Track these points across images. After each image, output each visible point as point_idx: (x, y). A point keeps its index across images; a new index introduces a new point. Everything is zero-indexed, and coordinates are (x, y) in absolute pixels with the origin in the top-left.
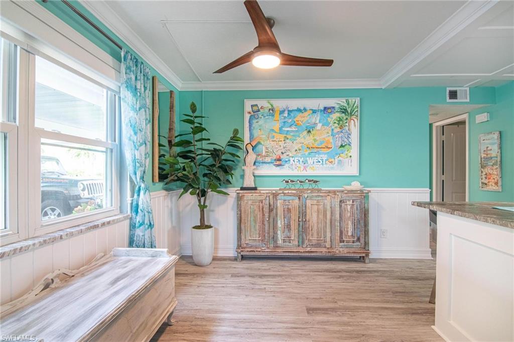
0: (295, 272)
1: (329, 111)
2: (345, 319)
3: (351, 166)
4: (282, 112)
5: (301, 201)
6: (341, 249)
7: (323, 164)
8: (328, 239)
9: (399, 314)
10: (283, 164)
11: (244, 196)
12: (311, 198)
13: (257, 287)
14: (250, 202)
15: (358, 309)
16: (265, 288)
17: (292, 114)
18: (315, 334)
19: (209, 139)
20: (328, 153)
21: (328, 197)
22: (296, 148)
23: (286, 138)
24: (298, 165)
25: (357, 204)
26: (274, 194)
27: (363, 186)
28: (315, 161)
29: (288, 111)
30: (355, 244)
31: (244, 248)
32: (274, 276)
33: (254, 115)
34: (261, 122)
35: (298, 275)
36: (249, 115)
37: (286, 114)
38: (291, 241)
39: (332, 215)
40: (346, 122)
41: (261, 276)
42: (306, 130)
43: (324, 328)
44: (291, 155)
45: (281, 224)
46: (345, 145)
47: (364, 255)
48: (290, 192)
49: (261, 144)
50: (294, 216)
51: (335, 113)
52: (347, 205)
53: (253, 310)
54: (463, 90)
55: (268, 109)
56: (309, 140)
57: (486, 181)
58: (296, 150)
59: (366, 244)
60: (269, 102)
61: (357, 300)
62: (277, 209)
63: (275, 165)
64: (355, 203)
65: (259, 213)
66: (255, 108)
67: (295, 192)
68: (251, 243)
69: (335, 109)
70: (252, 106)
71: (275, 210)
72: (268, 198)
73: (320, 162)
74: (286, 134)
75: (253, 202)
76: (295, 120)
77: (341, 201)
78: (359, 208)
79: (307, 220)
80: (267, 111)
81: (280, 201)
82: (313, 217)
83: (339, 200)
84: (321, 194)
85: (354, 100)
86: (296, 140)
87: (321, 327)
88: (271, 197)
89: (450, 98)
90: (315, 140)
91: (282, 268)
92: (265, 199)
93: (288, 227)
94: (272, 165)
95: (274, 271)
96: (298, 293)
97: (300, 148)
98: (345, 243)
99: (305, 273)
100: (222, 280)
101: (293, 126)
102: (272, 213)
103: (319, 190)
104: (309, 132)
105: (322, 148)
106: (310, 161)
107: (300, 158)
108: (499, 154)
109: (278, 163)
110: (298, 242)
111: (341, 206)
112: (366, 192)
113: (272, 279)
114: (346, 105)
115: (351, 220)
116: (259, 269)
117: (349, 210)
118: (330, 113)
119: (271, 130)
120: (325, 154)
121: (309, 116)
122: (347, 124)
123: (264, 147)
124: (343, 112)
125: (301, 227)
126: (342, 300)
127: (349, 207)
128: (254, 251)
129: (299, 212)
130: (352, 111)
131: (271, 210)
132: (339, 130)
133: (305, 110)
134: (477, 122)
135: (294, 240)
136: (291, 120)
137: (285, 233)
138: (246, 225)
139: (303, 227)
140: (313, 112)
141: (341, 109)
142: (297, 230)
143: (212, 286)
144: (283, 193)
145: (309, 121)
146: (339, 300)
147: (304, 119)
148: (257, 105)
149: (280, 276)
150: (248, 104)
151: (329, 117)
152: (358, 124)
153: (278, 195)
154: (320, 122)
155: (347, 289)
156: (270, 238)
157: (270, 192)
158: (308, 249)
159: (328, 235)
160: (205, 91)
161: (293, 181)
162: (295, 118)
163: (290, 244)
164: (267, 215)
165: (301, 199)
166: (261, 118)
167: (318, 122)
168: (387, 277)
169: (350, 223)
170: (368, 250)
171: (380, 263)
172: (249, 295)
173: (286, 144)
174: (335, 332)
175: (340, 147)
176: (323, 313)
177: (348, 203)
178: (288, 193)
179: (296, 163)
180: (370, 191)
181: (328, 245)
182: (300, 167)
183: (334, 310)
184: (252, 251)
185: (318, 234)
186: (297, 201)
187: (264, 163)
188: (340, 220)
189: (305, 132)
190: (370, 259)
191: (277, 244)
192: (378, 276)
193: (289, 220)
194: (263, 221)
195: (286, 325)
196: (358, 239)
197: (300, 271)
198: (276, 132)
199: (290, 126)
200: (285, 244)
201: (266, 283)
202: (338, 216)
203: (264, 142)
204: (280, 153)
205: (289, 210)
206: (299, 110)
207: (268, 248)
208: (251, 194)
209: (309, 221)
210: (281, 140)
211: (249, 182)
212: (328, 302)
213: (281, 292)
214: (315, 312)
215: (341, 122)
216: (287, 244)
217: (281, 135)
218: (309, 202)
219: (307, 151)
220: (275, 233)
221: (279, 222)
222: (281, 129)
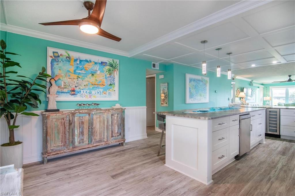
0: (91, 160)
1: (104, 64)
2: (132, 174)
3: (115, 95)
4: (76, 60)
5: (90, 117)
6: (112, 141)
7: (100, 94)
8: (106, 137)
9: (151, 164)
10: (76, 94)
11: (50, 116)
12: (96, 114)
13: (73, 175)
14: (54, 120)
15: (135, 168)
16: (78, 175)
17: (82, 63)
18: (124, 187)
19: (16, 73)
20: (103, 88)
21: (105, 113)
22: (85, 84)
23: (78, 77)
24: (86, 95)
25: (119, 116)
26: (72, 113)
27: (121, 106)
28: (96, 92)
29: (80, 60)
30: (119, 137)
31: (50, 153)
32: (79, 166)
33: (55, 59)
34: (61, 64)
35: (94, 161)
36: (51, 59)
37: (78, 62)
38: (84, 142)
39: (107, 123)
40: (113, 72)
41: (70, 168)
42: (91, 73)
43: (126, 182)
44: (81, 88)
45: (77, 132)
46: (112, 84)
47: (123, 142)
48: (83, 111)
49: (60, 80)
50: (86, 126)
51: (107, 66)
52: (114, 116)
53: (80, 190)
54: (157, 64)
55: (66, 56)
56: (92, 80)
57: (163, 103)
58: (85, 85)
59: (124, 136)
60: (66, 52)
61: (131, 164)
62: (74, 123)
63: (70, 94)
64: (118, 115)
65: (61, 127)
66: (56, 55)
67: (87, 111)
68: (56, 149)
69: (107, 64)
70: (54, 52)
71: (73, 124)
72: (68, 116)
73: (99, 93)
74: (79, 75)
75: (56, 120)
76: (84, 66)
77: (112, 115)
78: (120, 118)
79: (94, 127)
80: (65, 57)
81: (77, 117)
82: (97, 126)
83: (111, 114)
84: (102, 112)
85: (116, 61)
86: (85, 79)
87: (124, 182)
88: (71, 115)
89: (153, 67)
90: (96, 80)
91: (81, 160)
92: (66, 117)
93: (82, 133)
94: (68, 94)
95: (77, 163)
96: (100, 171)
97: (88, 84)
98: (114, 137)
99: (97, 159)
100: (41, 180)
101: (83, 70)
102: (71, 125)
103: (101, 109)
104: (93, 75)
105: (100, 85)
106: (93, 92)
107: (87, 91)
108: (167, 92)
109: (73, 93)
110: (89, 141)
111: (112, 117)
112: (124, 109)
113: (78, 168)
114: (112, 62)
115: (117, 124)
116: (65, 164)
117: (116, 119)
118: (105, 65)
119: (68, 71)
120: (102, 88)
121: (93, 66)
122: (113, 73)
123: (62, 82)
124: (111, 66)
125: (90, 132)
126: (125, 166)
127: (116, 118)
128: (58, 154)
129: (89, 123)
130: (115, 66)
131: (70, 124)
132: (109, 76)
133: (90, 61)
134: (160, 78)
135: (86, 141)
136: (81, 66)
137: (80, 137)
138: (51, 136)
139: (92, 131)
140: (95, 64)
141: (110, 64)
142: (88, 135)
143: (36, 186)
144: (79, 112)
145: (93, 68)
146: (123, 167)
147: (90, 67)
148: (57, 53)
149: (83, 164)
150: (50, 51)
151: (104, 68)
152: (118, 73)
153: (75, 114)
154: (99, 70)
155: (124, 160)
156: (70, 142)
157: (70, 112)
158: (95, 145)
159: (106, 134)
160: (8, 32)
161: (85, 105)
162: (84, 65)
163: (83, 144)
164: (67, 127)
165: (90, 115)
166: (61, 62)
167: (98, 69)
168: (136, 150)
169: (116, 126)
170: (125, 139)
171: (129, 144)
172: (70, 182)
173: (78, 81)
174: (132, 182)
175: (110, 85)
176: (121, 176)
177: (115, 115)
178: (82, 112)
179: (85, 93)
180: (125, 109)
181: (105, 140)
182: (87, 96)
183: (124, 172)
184: (57, 154)
185: (100, 135)
186: (87, 116)
187: (63, 92)
188: (111, 125)
189: (91, 75)
190: (125, 143)
191: (75, 145)
192: (132, 151)
193: (83, 129)
194: (65, 132)
195: (106, 189)
196: (120, 134)
197: (93, 158)
198: (71, 73)
199: (81, 70)
200: (80, 144)
201: (77, 171)
202: (110, 123)
203: (63, 78)
204: (74, 86)
205: (83, 123)
206: (87, 61)
207: (68, 149)
208: (56, 114)
209: (95, 128)
210: (75, 78)
211: (52, 106)
212: (119, 169)
213: (91, 173)
214: (116, 176)
215: (110, 72)
216: (82, 144)
217: (75, 75)
218: (95, 117)
219: (91, 86)
220: (73, 138)
221: (76, 131)
222: (75, 71)
